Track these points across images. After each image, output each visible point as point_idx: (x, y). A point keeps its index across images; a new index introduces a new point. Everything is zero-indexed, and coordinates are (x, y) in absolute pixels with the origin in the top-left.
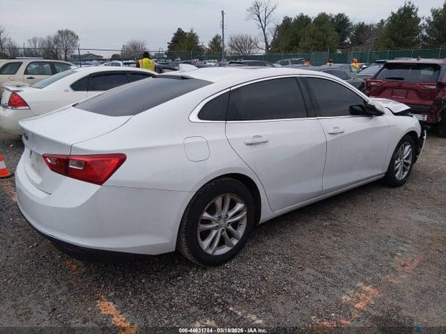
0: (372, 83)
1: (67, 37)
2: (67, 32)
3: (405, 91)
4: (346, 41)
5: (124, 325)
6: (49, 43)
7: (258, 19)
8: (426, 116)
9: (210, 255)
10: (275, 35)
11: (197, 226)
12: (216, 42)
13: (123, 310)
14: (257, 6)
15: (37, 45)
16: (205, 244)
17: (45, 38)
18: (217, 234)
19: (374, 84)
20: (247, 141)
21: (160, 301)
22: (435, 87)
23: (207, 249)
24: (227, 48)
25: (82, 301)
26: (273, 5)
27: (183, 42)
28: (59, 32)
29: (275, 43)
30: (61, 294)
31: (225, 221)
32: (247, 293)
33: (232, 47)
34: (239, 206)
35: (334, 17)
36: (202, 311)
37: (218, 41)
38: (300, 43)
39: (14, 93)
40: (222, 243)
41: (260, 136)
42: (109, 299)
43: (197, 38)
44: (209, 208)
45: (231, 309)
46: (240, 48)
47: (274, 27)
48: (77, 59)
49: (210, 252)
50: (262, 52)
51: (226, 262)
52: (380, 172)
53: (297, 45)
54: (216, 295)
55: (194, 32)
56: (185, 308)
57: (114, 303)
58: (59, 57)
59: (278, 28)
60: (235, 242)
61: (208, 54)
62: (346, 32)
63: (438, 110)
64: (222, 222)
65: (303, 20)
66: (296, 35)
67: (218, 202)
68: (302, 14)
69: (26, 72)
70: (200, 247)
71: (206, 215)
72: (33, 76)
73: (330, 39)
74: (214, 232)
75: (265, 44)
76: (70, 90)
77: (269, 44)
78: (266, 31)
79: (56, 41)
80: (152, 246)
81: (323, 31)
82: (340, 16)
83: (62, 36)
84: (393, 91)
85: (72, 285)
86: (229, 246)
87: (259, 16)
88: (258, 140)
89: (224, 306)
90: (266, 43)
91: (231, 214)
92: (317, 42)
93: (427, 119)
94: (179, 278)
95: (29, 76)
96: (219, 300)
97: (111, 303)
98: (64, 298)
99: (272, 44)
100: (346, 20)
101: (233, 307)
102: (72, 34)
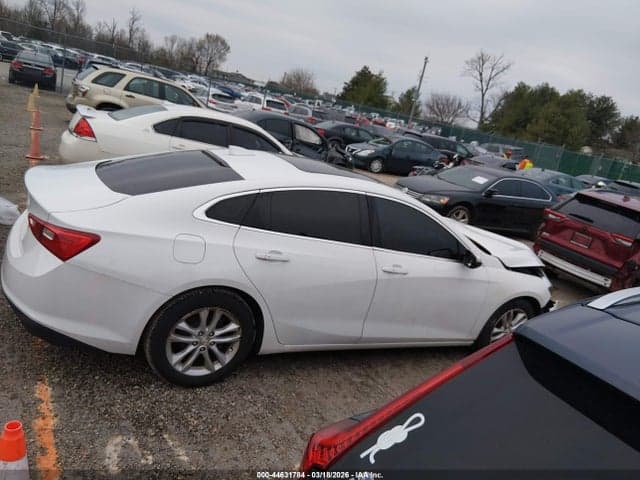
0: (550, 216)
1: (217, 44)
2: (217, 39)
3: (590, 238)
4: (605, 138)
5: (47, 413)
6: (191, 48)
7: (479, 77)
8: (610, 282)
9: (178, 372)
10: (499, 104)
11: (167, 335)
12: (410, 96)
13: (57, 399)
14: (482, 59)
15: (175, 45)
16: (175, 358)
17: (188, 39)
18: (194, 351)
19: (554, 217)
20: (259, 255)
21: (98, 404)
22: (630, 244)
23: (176, 363)
24: (424, 109)
25: (24, 377)
26: (505, 63)
27: (365, 86)
28: (208, 36)
29: (495, 115)
30: (9, 364)
31: (209, 339)
32: (197, 425)
33: (431, 108)
34: (233, 326)
35: (594, 99)
36: (134, 429)
37: (414, 95)
38: (529, 126)
39: (84, 118)
40: (199, 362)
41: (279, 253)
42: (51, 383)
43: (385, 84)
44: (189, 318)
45: (165, 436)
46: (442, 112)
47: (501, 94)
48: (221, 77)
49: (180, 368)
50: (473, 125)
51: (199, 386)
52: (464, 336)
53: (525, 126)
54: (161, 417)
55: (383, 76)
56: (120, 418)
57: (54, 389)
58: (198, 69)
59: (507, 96)
60: (217, 367)
61: (394, 109)
62: (607, 125)
63: (628, 277)
64: (204, 339)
65: (546, 94)
66: (527, 113)
67: (204, 314)
68: (547, 84)
69: (127, 88)
70: (166, 359)
71: (183, 325)
72: (133, 94)
73: (575, 129)
74: (191, 348)
75: (479, 114)
76: (151, 129)
77: (487, 115)
78: (486, 97)
79: (200, 47)
80: (108, 342)
81: (568, 116)
82: (605, 100)
83: (209, 42)
84: (574, 234)
85: (26, 357)
86: (208, 369)
87: (481, 74)
88: (274, 256)
89: (161, 430)
90: (483, 114)
91: (217, 333)
92: (555, 130)
93: (611, 285)
94: (136, 387)
95: (129, 93)
96: (161, 424)
97: (50, 389)
98: (9, 368)
99: (490, 116)
100: (612, 107)
101: (170, 434)
102: (223, 43)
